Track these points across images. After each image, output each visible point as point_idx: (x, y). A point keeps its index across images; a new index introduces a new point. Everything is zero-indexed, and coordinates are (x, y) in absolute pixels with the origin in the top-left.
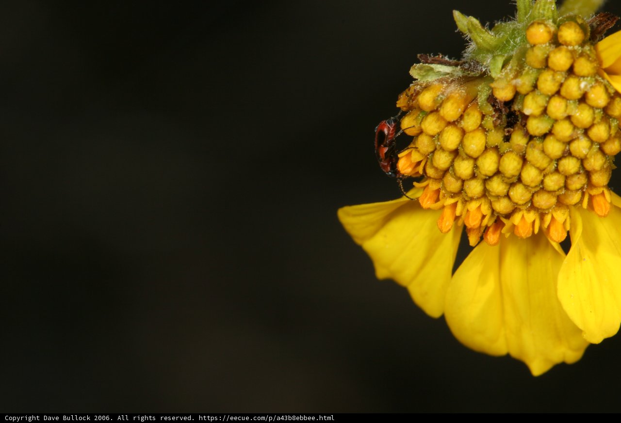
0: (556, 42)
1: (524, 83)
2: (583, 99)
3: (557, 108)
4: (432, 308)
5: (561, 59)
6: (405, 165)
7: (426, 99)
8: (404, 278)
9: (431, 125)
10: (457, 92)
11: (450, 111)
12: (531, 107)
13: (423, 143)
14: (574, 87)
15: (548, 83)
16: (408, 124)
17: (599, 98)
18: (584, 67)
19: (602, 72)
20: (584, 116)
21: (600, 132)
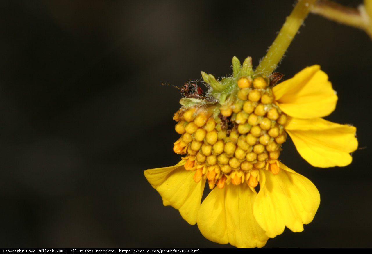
0: (252, 87)
1: (236, 107)
2: (266, 116)
3: (253, 120)
4: (191, 220)
5: (254, 96)
6: (177, 148)
7: (188, 116)
8: (176, 205)
9: (190, 128)
10: (202, 112)
11: (200, 121)
12: (240, 119)
13: (186, 138)
14: (261, 110)
15: (248, 108)
16: (179, 128)
17: (273, 115)
18: (266, 99)
19: (275, 102)
20: (266, 124)
21: (274, 132)
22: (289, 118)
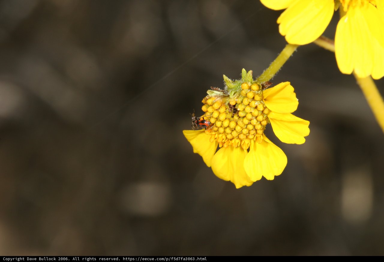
0: (250, 88)
1: (239, 101)
2: (256, 107)
3: (248, 109)
5: (251, 95)
7: (210, 101)
9: (210, 109)
10: (219, 100)
11: (216, 106)
12: (240, 108)
14: (254, 104)
15: (246, 102)
16: (204, 108)
17: (261, 108)
18: (257, 98)
19: (263, 99)
20: (256, 113)
21: (260, 118)
22: (270, 111)
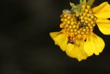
0: (86, 8)
1: (81, 14)
2: (90, 17)
3: (86, 18)
5: (87, 11)
6: (61, 26)
7: (65, 16)
9: (66, 20)
10: (70, 15)
11: (69, 18)
12: (82, 18)
13: (64, 23)
14: (88, 15)
15: (84, 14)
16: (62, 20)
17: (92, 17)
18: (90, 12)
19: (93, 13)
20: (90, 20)
21: (92, 22)
22: (97, 18)
